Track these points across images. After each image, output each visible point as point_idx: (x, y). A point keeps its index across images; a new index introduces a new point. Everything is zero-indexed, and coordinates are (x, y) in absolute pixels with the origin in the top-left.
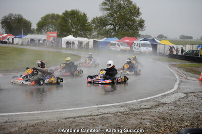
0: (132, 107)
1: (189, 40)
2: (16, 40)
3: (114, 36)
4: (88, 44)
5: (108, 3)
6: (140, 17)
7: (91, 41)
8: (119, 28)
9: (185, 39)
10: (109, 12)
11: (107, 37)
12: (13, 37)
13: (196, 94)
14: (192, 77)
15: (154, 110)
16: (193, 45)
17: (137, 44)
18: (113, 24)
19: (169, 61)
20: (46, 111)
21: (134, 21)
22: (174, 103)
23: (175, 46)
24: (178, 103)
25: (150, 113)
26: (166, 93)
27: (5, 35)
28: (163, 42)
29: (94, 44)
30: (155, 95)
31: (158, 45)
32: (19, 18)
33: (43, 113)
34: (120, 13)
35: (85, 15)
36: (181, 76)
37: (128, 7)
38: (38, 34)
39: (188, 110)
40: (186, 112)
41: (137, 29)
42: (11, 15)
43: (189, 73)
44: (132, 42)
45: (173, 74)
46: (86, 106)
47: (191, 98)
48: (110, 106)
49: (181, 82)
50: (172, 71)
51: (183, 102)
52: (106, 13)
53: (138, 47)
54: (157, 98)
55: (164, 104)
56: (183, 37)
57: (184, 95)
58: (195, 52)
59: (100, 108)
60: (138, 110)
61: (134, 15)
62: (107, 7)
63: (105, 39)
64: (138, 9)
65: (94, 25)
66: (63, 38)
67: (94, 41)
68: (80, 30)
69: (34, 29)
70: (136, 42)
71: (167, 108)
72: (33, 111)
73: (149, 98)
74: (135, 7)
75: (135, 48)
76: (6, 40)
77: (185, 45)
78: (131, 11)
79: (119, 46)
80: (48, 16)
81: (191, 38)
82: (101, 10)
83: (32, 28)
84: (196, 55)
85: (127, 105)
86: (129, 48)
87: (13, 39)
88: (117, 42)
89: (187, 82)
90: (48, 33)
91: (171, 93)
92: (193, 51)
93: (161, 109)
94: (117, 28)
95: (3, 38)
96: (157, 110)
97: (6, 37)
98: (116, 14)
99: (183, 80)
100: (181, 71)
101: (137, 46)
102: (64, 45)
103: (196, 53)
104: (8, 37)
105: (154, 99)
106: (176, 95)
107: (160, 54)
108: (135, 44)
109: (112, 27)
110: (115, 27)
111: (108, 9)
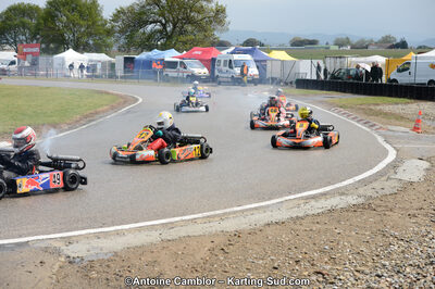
3: (164, 48)
4: (113, 66)
7: (119, 60)
8: (175, 27)
17: (225, 61)
18: (160, 22)
21: (201, 10)
28: (275, 54)
29: (125, 67)
31: (269, 64)
53: (227, 68)
66: (55, 56)
67: (126, 59)
70: (221, 57)
75: (220, 71)
88: (178, 60)
94: (168, 29)
101: (225, 66)
107: (273, 79)
108: (219, 61)
109: (158, 27)
110: (164, 26)
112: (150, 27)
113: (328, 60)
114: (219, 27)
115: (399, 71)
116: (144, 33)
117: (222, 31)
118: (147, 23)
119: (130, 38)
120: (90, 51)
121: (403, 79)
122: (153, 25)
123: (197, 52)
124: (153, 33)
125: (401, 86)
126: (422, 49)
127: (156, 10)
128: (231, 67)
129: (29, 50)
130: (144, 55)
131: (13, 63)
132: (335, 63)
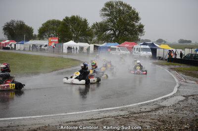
0: (132, 110)
1: (188, 44)
2: (18, 46)
3: (114, 41)
5: (108, 9)
6: (139, 22)
7: (92, 46)
9: (184, 43)
10: (109, 17)
11: (108, 42)
12: (15, 43)
13: (195, 97)
14: (190, 80)
15: (154, 113)
16: (192, 48)
17: (137, 48)
18: (113, 30)
19: (168, 65)
20: (48, 115)
21: (133, 25)
22: (173, 106)
23: (174, 50)
24: (178, 106)
25: (150, 116)
26: (166, 96)
27: (7, 41)
28: (162, 46)
29: (94, 49)
30: (155, 98)
31: (157, 49)
32: (21, 25)
33: (45, 117)
34: (120, 19)
35: (85, 21)
36: (180, 79)
37: (128, 12)
38: (40, 40)
39: (188, 113)
40: (185, 115)
41: (136, 34)
42: (13, 22)
43: (188, 76)
44: (132, 46)
45: (173, 78)
46: (87, 110)
47: (190, 101)
48: (110, 110)
49: (181, 85)
50: (172, 75)
51: (182, 105)
52: (106, 18)
53: (138, 51)
54: (157, 101)
55: (164, 107)
56: (182, 41)
57: (184, 98)
58: (193, 56)
59: (101, 111)
60: (138, 113)
61: (133, 21)
62: (107, 12)
63: (105, 44)
64: (137, 14)
65: (95, 30)
66: (64, 44)
67: (95, 46)
68: (81, 35)
69: (35, 35)
70: (135, 46)
71: (167, 111)
72: (35, 115)
73: (148, 101)
74: (134, 12)
75: (135, 53)
76: (9, 46)
77: (184, 48)
78: (130, 17)
79: (119, 50)
80: (49, 22)
81: (190, 42)
82: (101, 16)
83: (34, 34)
84: (194, 58)
85: (127, 108)
86: (129, 52)
87: (15, 45)
88: (117, 47)
89: (186, 86)
90: (50, 39)
91: (171, 97)
92: (192, 55)
93: (160, 112)
94: (117, 33)
95: (6, 44)
96: (157, 113)
97: (8, 43)
98: (116, 19)
99: (182, 83)
100: (180, 75)
101: (137, 50)
102: (65, 51)
103: (195, 56)
104: (10, 43)
105: (154, 102)
106: (175, 98)
107: (160, 57)
108: (135, 48)
109: (112, 32)
110: (115, 32)
111: (108, 14)
113: (186, 49)
114: (140, 34)
116: (106, 34)
118: (107, 30)
120: (81, 42)
122: (109, 31)
124: (110, 35)
128: (139, 51)
129: (54, 40)
131: (46, 46)
132: (189, 51)
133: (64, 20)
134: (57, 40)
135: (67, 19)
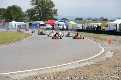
3: (40, 20)
4: (26, 25)
7: (27, 24)
8: (43, 14)
10: (36, 6)
17: (57, 24)
21: (51, 10)
31: (69, 25)
52: (34, 6)
53: (58, 26)
61: (51, 7)
65: (27, 14)
66: (10, 23)
67: (29, 23)
75: (55, 27)
79: (46, 26)
82: (31, 5)
86: (52, 27)
88: (44, 24)
94: (41, 15)
101: (57, 25)
107: (70, 29)
108: (55, 24)
110: (40, 14)
111: (35, 4)
112: (36, 15)
113: (85, 24)
114: (55, 15)
115: (105, 27)
116: (35, 16)
117: (56, 16)
118: (35, 13)
119: (31, 17)
120: (19, 21)
121: (106, 29)
123: (49, 22)
124: (37, 16)
125: (106, 31)
126: (112, 21)
127: (38, 10)
128: (59, 26)
129: (2, 21)
130: (34, 23)
132: (87, 25)
133: (8, 8)
134: (4, 21)
135: (9, 8)
